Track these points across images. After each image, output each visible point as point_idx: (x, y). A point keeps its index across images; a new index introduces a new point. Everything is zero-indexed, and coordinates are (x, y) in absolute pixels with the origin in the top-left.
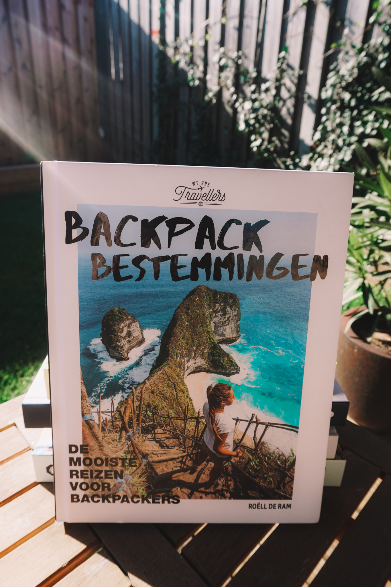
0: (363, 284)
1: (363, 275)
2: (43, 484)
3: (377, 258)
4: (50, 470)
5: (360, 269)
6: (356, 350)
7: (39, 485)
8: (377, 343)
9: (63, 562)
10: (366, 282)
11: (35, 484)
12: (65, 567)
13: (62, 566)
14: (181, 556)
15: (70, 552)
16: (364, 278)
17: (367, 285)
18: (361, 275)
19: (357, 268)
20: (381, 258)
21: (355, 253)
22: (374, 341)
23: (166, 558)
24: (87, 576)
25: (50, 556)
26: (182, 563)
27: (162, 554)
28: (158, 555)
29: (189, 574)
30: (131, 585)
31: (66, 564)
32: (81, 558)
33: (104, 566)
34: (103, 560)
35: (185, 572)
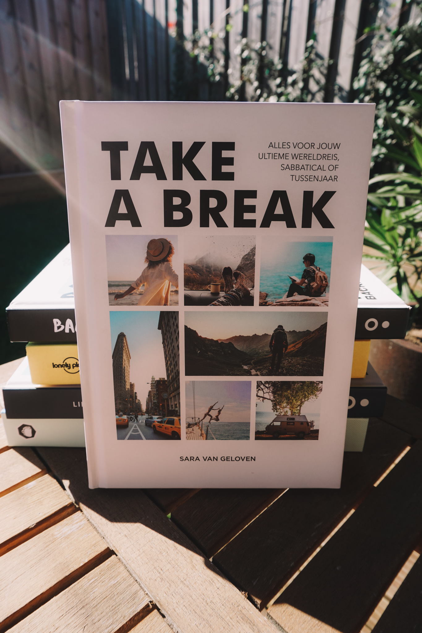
0: (398, 274)
1: (398, 262)
2: (15, 448)
3: (413, 246)
4: (22, 431)
5: (394, 256)
6: (390, 348)
7: (12, 450)
8: (415, 341)
9: (31, 524)
10: (401, 271)
11: (7, 448)
12: (32, 529)
13: (29, 527)
14: (170, 520)
15: (40, 513)
16: (399, 267)
17: (402, 274)
18: (396, 264)
19: (391, 256)
20: (417, 245)
21: (387, 235)
22: (411, 338)
23: (152, 522)
24: (57, 537)
25: (16, 518)
26: (170, 527)
27: (148, 517)
28: (143, 519)
29: (178, 537)
30: (108, 548)
31: (33, 525)
32: (52, 521)
33: (78, 528)
34: (77, 523)
35: (173, 535)
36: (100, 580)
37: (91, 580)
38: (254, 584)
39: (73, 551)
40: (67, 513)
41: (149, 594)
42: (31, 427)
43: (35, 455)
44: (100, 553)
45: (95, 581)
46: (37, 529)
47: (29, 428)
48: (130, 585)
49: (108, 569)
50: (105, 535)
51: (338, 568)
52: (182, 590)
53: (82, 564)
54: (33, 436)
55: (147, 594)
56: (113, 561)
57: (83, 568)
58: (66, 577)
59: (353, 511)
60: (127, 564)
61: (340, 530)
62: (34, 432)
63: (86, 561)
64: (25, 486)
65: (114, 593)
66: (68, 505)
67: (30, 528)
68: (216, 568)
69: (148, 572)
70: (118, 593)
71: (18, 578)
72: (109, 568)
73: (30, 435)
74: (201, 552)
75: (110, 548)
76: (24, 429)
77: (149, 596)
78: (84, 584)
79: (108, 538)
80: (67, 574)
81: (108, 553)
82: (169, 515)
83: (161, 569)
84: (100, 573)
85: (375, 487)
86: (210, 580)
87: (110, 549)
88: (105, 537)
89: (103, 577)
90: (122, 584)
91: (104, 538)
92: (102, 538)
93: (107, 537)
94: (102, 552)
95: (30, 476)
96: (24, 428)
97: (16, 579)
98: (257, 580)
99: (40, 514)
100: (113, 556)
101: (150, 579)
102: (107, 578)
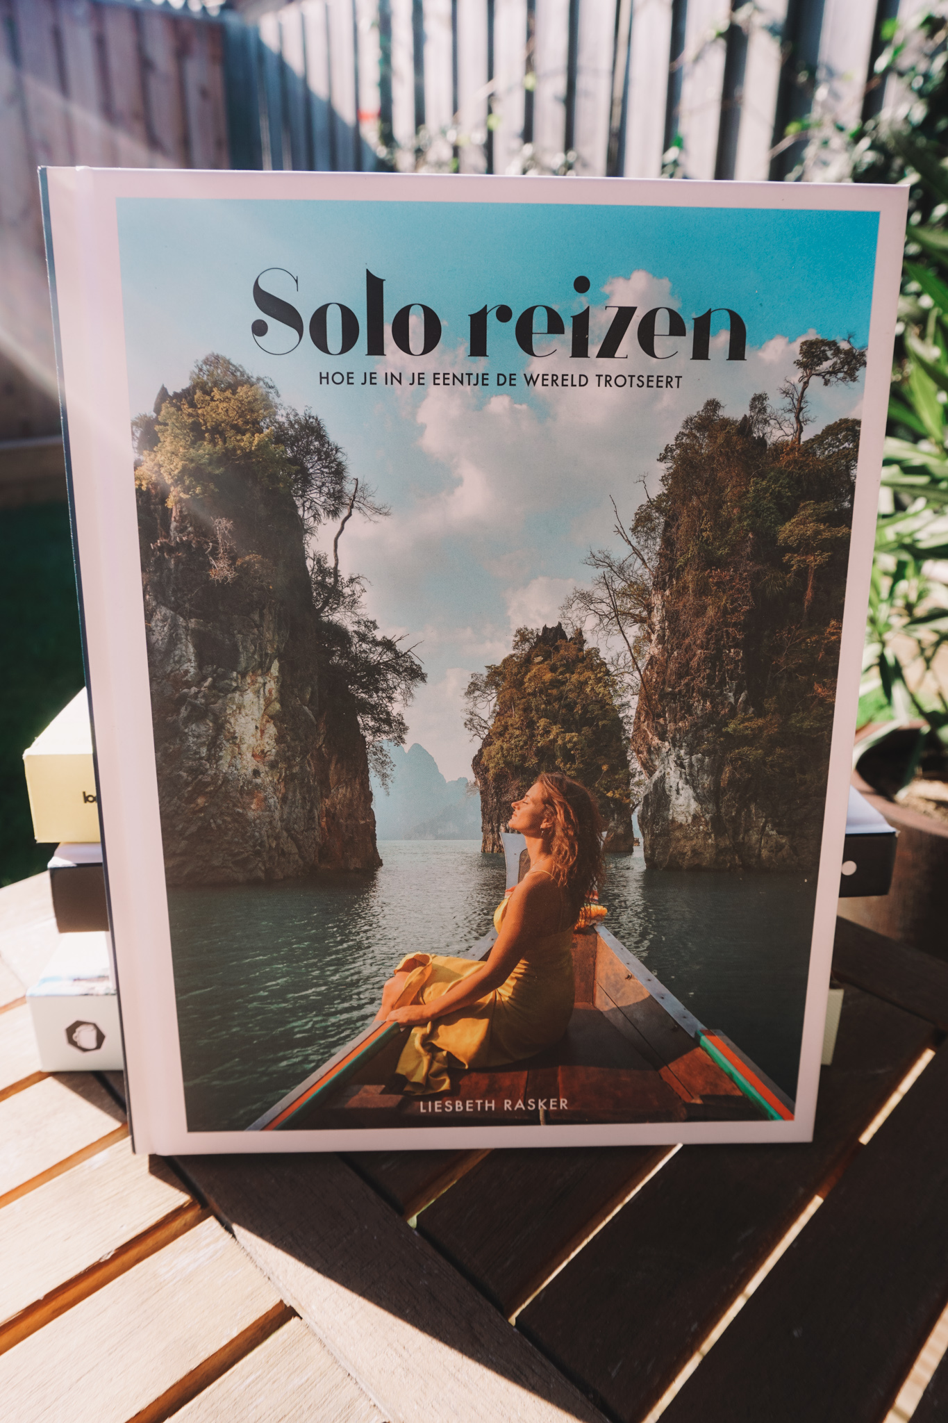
0: (882, 658)
1: (880, 635)
2: (58, 1075)
3: (913, 597)
4: (74, 1035)
5: (873, 621)
7: (50, 1080)
8: (923, 806)
9: (104, 1250)
10: (889, 653)
11: (41, 1076)
12: (107, 1263)
13: (100, 1259)
14: (416, 1233)
15: (122, 1226)
16: (883, 644)
17: (890, 660)
18: (876, 637)
20: (921, 596)
22: (915, 802)
23: (375, 1238)
24: (164, 1281)
25: (69, 1238)
26: (417, 1248)
27: (366, 1227)
28: (356, 1231)
29: (436, 1272)
30: (281, 1301)
31: (109, 1253)
32: (150, 1242)
33: (211, 1257)
34: (208, 1245)
35: (425, 1267)
36: (269, 1376)
37: (247, 1378)
38: (614, 1374)
39: (203, 1311)
40: (183, 1222)
41: (378, 1404)
42: (95, 1026)
43: (103, 1091)
44: (265, 1315)
45: (256, 1379)
46: (118, 1262)
47: (91, 1027)
48: (337, 1386)
49: (284, 1352)
50: (273, 1273)
51: (795, 1333)
52: (453, 1393)
53: (225, 1342)
54: (99, 1046)
55: (375, 1406)
56: (294, 1332)
57: (227, 1350)
58: (192, 1373)
59: (818, 1201)
60: (326, 1337)
61: (794, 1246)
62: (100, 1038)
63: (235, 1334)
64: (86, 1163)
65: (301, 1407)
66: (185, 1204)
67: (102, 1261)
68: (527, 1340)
69: (375, 1354)
70: (310, 1407)
71: (82, 1379)
72: (287, 1349)
73: (93, 1044)
74: (490, 1305)
75: (285, 1302)
76: (79, 1032)
77: (380, 1411)
78: (233, 1389)
79: (281, 1278)
80: (193, 1366)
81: (283, 1314)
82: (413, 1222)
83: (404, 1348)
84: (268, 1362)
85: (861, 1145)
86: (515, 1370)
87: (286, 1306)
88: (271, 1277)
89: (275, 1369)
90: (318, 1386)
91: (269, 1278)
92: (267, 1279)
93: (278, 1277)
94: (267, 1313)
95: (95, 1139)
96: (78, 1030)
97: (78, 1380)
98: (619, 1365)
99: (124, 1228)
100: (294, 1320)
101: (380, 1372)
102: (283, 1372)
